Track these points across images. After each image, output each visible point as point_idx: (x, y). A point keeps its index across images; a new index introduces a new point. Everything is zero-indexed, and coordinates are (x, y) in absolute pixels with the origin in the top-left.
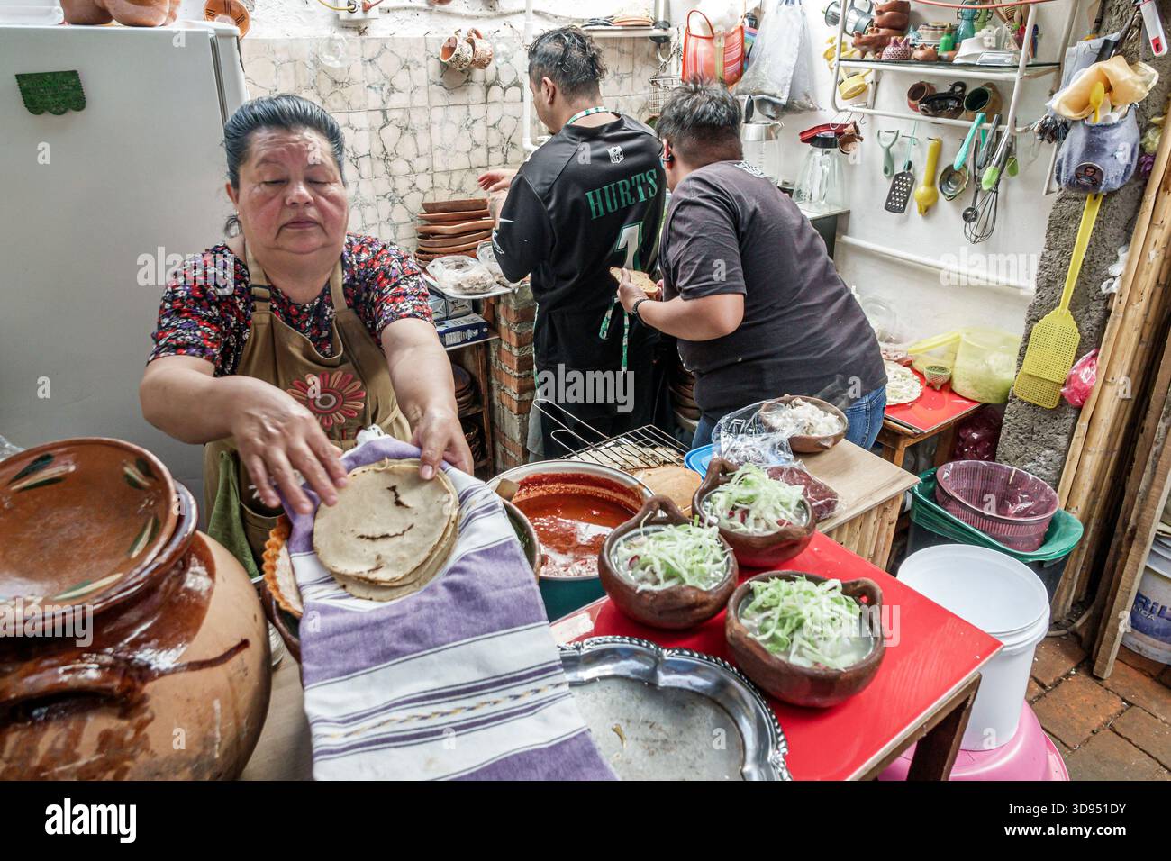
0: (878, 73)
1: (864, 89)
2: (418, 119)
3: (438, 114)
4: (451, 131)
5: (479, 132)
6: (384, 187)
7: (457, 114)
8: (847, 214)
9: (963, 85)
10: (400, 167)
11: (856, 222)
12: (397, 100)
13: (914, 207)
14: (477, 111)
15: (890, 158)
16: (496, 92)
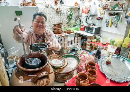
0: (105, 12)
1: (103, 13)
2: (53, 17)
3: (55, 17)
4: (57, 18)
5: (60, 19)
6: (50, 24)
7: (58, 17)
8: (101, 27)
9: (115, 13)
10: (51, 22)
11: (102, 28)
12: (51, 15)
13: (109, 26)
14: (60, 16)
15: (106, 21)
16: (62, 14)
